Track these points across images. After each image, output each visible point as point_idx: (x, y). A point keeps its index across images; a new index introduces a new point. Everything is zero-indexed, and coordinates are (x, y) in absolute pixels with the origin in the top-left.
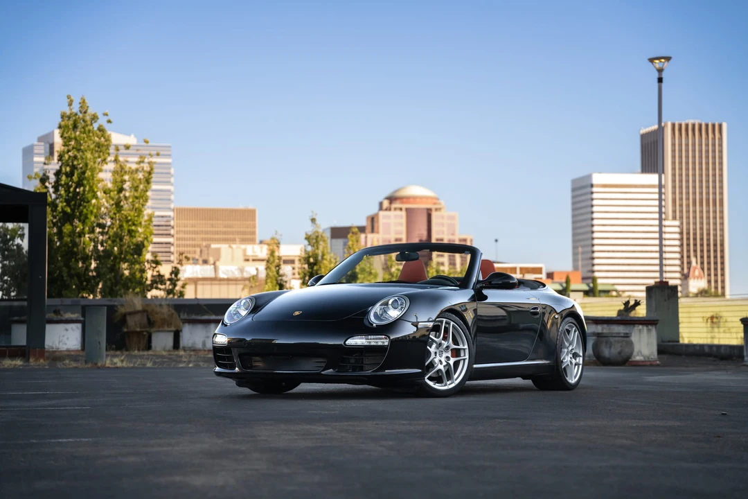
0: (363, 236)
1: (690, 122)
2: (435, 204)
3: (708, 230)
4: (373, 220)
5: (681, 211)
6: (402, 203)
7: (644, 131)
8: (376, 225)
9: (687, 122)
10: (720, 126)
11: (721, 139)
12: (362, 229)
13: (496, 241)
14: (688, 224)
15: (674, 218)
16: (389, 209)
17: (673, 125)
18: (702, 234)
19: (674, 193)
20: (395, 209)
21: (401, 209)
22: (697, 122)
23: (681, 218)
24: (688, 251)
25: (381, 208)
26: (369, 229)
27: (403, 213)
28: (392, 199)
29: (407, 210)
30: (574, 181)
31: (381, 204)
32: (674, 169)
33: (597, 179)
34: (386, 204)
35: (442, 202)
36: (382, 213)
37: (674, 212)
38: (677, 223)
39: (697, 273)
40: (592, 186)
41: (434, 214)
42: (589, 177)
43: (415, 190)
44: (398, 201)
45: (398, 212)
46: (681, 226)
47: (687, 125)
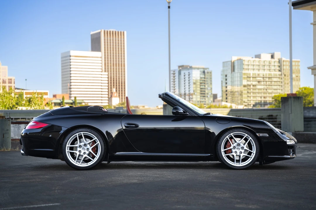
1: (112, 30)
3: (119, 77)
5: (108, 69)
7: (92, 33)
9: (110, 30)
10: (124, 33)
11: (124, 38)
13: (26, 80)
14: (111, 74)
15: (105, 71)
17: (105, 31)
18: (116, 79)
19: (105, 60)
22: (114, 30)
23: (108, 71)
24: (111, 86)
30: (62, 54)
32: (105, 50)
33: (72, 53)
37: (105, 68)
38: (107, 73)
39: (115, 95)
40: (70, 56)
42: (69, 52)
46: (108, 75)
47: (110, 32)
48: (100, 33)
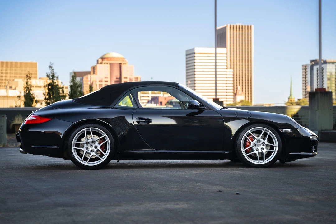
0: (89, 76)
1: (238, 24)
2: (123, 61)
3: (245, 73)
4: (94, 68)
5: (234, 65)
6: (108, 60)
8: (95, 70)
9: (236, 24)
10: (251, 26)
11: (251, 32)
12: (89, 73)
14: (237, 71)
15: (231, 68)
16: (101, 63)
17: (231, 26)
18: (242, 75)
19: (231, 57)
20: (105, 63)
21: (107, 63)
22: (241, 24)
23: (234, 68)
24: (237, 83)
25: (98, 63)
26: (92, 73)
27: (108, 65)
28: (102, 58)
29: (110, 64)
30: (187, 51)
31: (98, 61)
32: (231, 46)
33: (197, 50)
34: (100, 61)
35: (127, 60)
36: (98, 65)
37: (231, 65)
38: (232, 70)
39: (240, 93)
40: (194, 53)
41: (123, 66)
42: (193, 49)
43: (114, 54)
44: (106, 60)
45: (106, 65)
46: (233, 72)
47: (236, 26)
48: (225, 28)
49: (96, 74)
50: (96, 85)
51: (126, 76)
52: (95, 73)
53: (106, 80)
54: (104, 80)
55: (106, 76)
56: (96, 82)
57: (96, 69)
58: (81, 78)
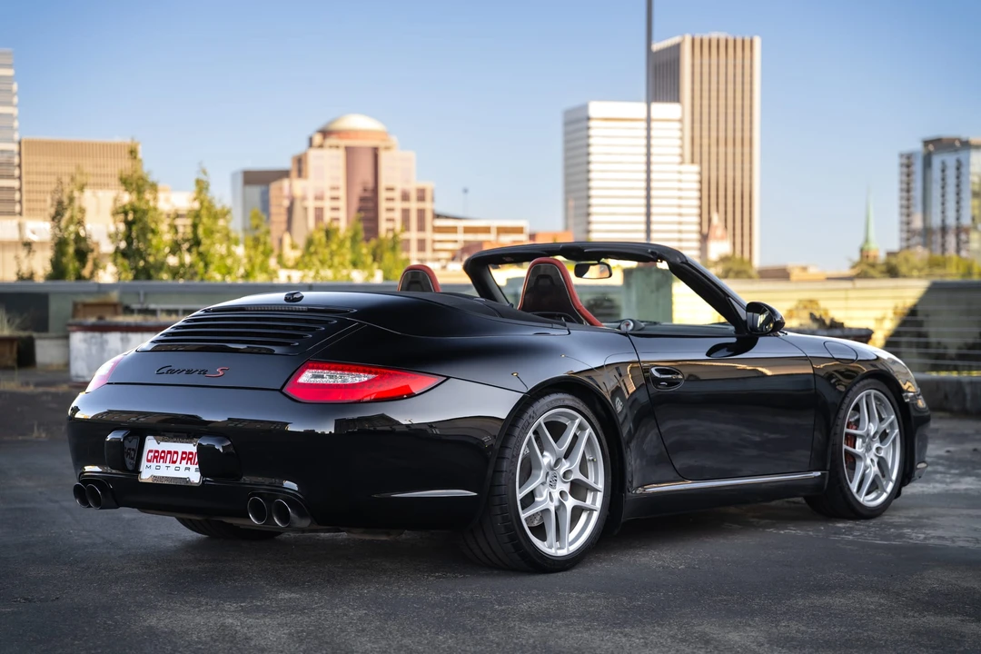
0: (286, 183)
1: (715, 36)
2: (384, 140)
3: (734, 178)
4: (300, 161)
6: (340, 138)
8: (303, 166)
10: (752, 41)
11: (752, 58)
12: (284, 174)
14: (709, 170)
15: (693, 162)
16: (321, 146)
17: (693, 40)
19: (692, 129)
20: (331, 147)
21: (337, 147)
22: (723, 36)
23: (701, 162)
24: (709, 205)
25: (311, 144)
26: (294, 174)
27: (341, 153)
28: (325, 133)
29: (348, 150)
30: (567, 113)
31: (311, 140)
33: (596, 109)
34: (318, 139)
35: (394, 140)
36: (313, 153)
37: (693, 154)
38: (696, 168)
39: (718, 233)
40: (589, 119)
41: (383, 156)
42: (585, 107)
43: (356, 122)
44: (334, 136)
45: (334, 152)
46: (700, 173)
47: (710, 40)
48: (678, 47)
49: (306, 177)
50: (306, 209)
51: (390, 184)
52: (303, 174)
53: (335, 194)
54: (328, 194)
55: (335, 184)
56: (304, 198)
57: (306, 162)
58: (263, 188)
